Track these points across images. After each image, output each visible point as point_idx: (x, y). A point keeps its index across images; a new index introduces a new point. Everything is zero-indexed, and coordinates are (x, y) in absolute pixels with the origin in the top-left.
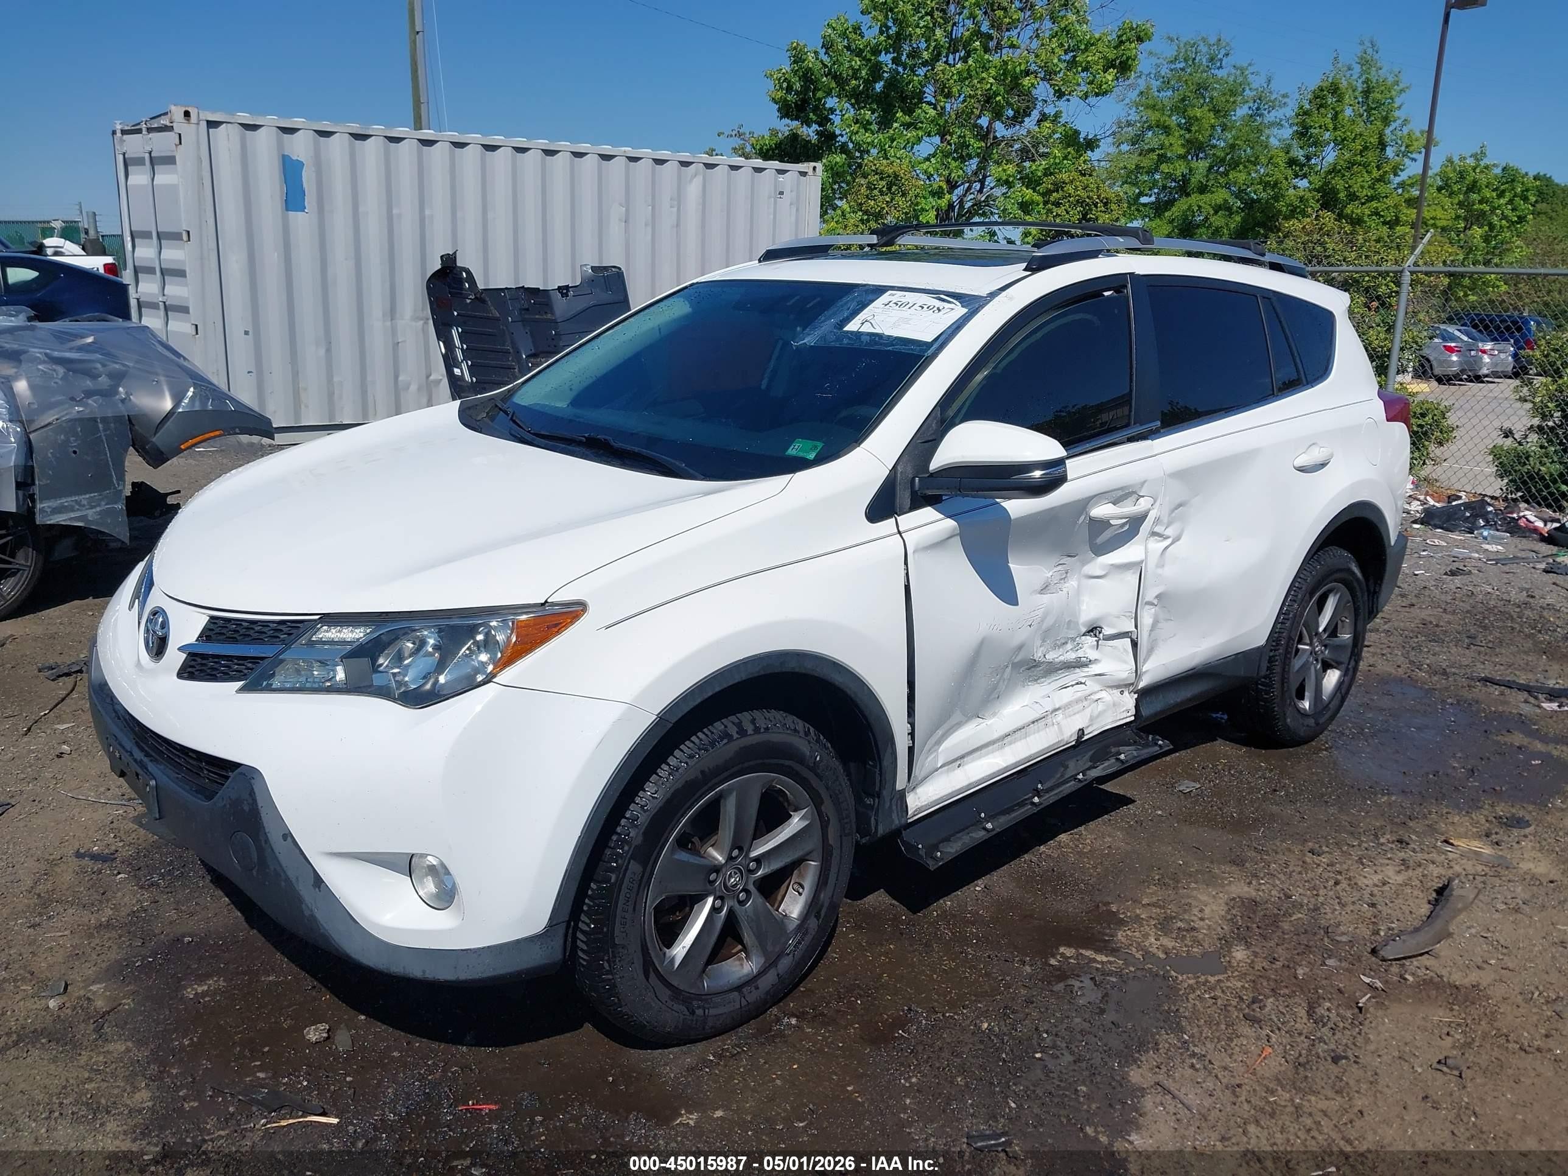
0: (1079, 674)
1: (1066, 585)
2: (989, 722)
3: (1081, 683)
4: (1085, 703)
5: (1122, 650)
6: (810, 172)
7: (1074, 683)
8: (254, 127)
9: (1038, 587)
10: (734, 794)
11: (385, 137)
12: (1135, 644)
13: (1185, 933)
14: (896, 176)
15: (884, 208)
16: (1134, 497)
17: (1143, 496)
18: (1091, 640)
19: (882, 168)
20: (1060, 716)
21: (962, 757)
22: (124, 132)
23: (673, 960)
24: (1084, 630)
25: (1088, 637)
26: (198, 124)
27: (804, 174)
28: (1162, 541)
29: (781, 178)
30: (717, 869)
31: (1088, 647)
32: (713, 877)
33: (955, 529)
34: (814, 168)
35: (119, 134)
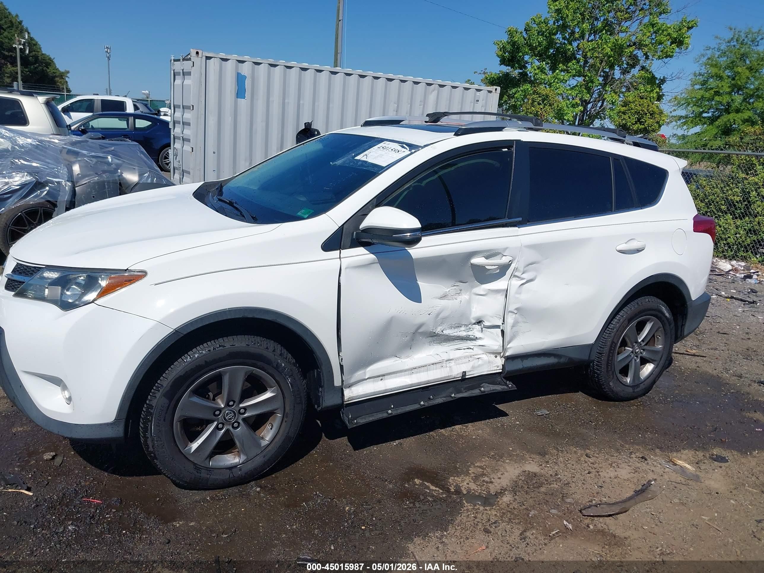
0: (470, 344)
1: (460, 297)
2: (403, 360)
3: (471, 349)
4: (470, 359)
5: (495, 335)
6: (494, 91)
7: (465, 348)
8: (226, 60)
9: (439, 296)
10: (228, 374)
11: (285, 66)
12: (503, 332)
13: (485, 483)
14: (547, 96)
15: (539, 111)
16: (500, 255)
17: (506, 256)
18: (477, 327)
19: (540, 91)
20: (452, 364)
21: (384, 375)
22: (175, 60)
23: (191, 448)
24: (474, 321)
25: (477, 326)
26: (202, 58)
27: (490, 92)
28: (520, 280)
29: (478, 93)
30: (220, 410)
31: (476, 331)
32: (217, 413)
33: (374, 259)
34: (496, 89)
35: (172, 61)
